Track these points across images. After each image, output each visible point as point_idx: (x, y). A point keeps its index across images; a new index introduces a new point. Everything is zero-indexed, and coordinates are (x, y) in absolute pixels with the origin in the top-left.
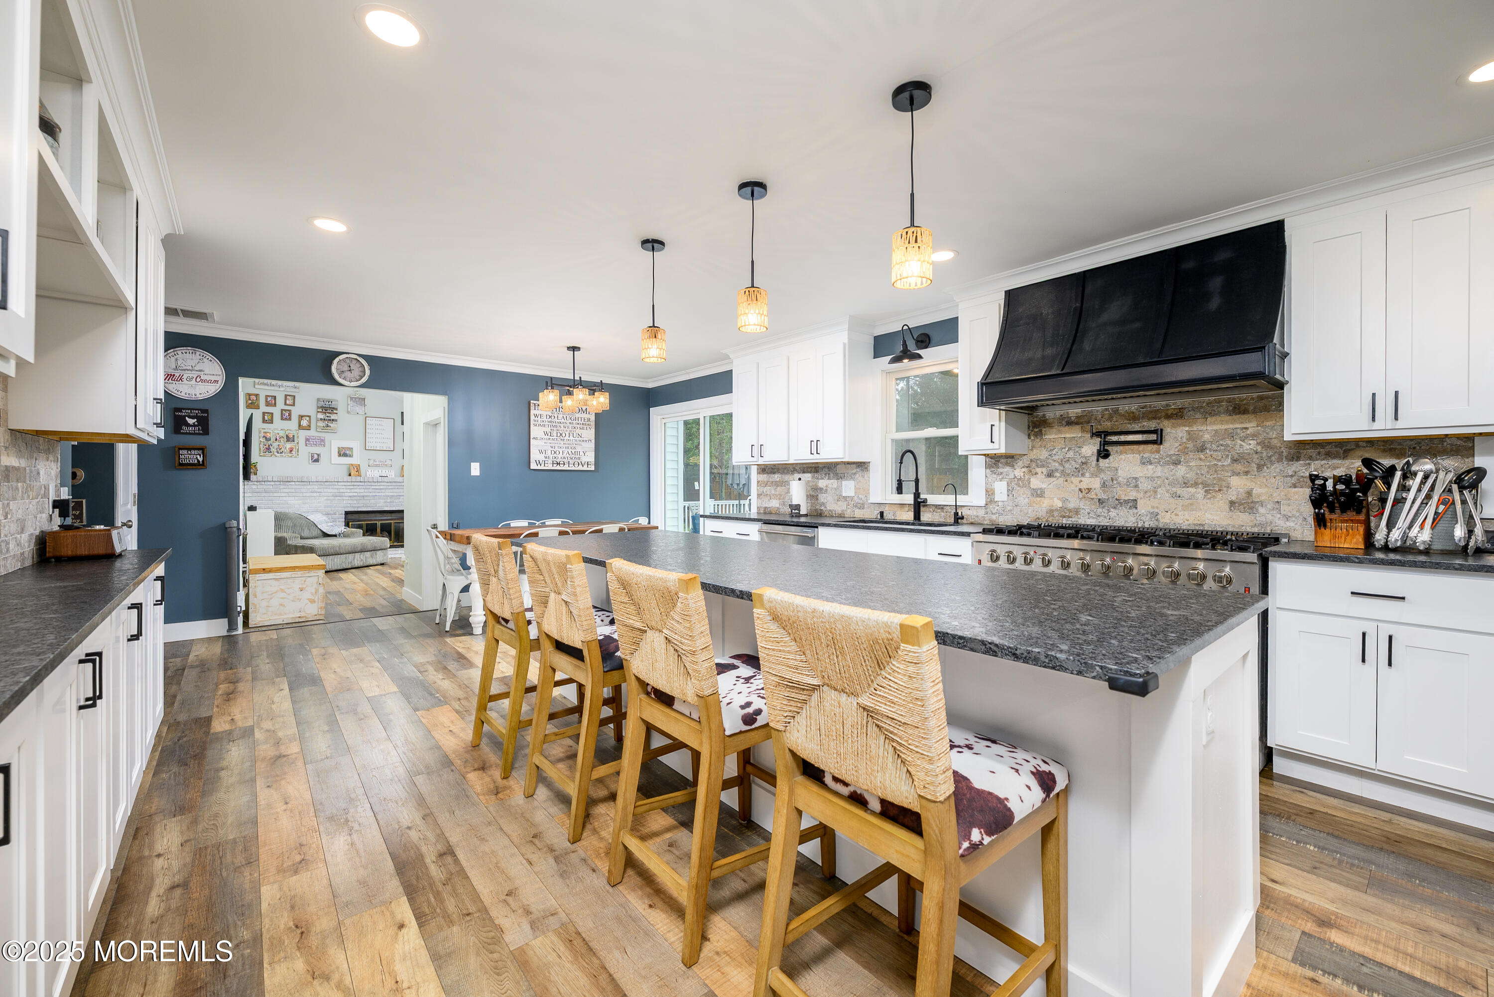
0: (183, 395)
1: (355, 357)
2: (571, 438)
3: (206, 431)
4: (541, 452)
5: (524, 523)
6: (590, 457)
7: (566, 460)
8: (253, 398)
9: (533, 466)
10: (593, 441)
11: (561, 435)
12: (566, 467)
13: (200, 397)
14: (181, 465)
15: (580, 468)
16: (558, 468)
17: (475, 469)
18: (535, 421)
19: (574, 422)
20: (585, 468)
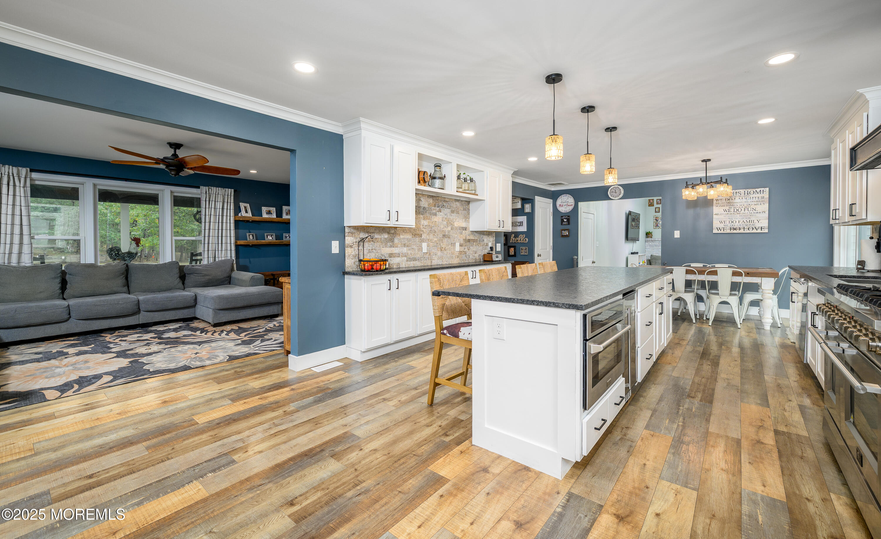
0: (563, 212)
1: (617, 186)
2: (746, 211)
3: (569, 224)
4: (721, 222)
5: (700, 265)
6: (765, 223)
7: (742, 227)
8: (651, 201)
9: (715, 231)
10: (767, 212)
11: (738, 210)
12: (742, 231)
13: (568, 211)
14: (562, 236)
15: (755, 231)
16: (735, 231)
17: (677, 234)
18: (716, 203)
19: (750, 201)
20: (759, 231)
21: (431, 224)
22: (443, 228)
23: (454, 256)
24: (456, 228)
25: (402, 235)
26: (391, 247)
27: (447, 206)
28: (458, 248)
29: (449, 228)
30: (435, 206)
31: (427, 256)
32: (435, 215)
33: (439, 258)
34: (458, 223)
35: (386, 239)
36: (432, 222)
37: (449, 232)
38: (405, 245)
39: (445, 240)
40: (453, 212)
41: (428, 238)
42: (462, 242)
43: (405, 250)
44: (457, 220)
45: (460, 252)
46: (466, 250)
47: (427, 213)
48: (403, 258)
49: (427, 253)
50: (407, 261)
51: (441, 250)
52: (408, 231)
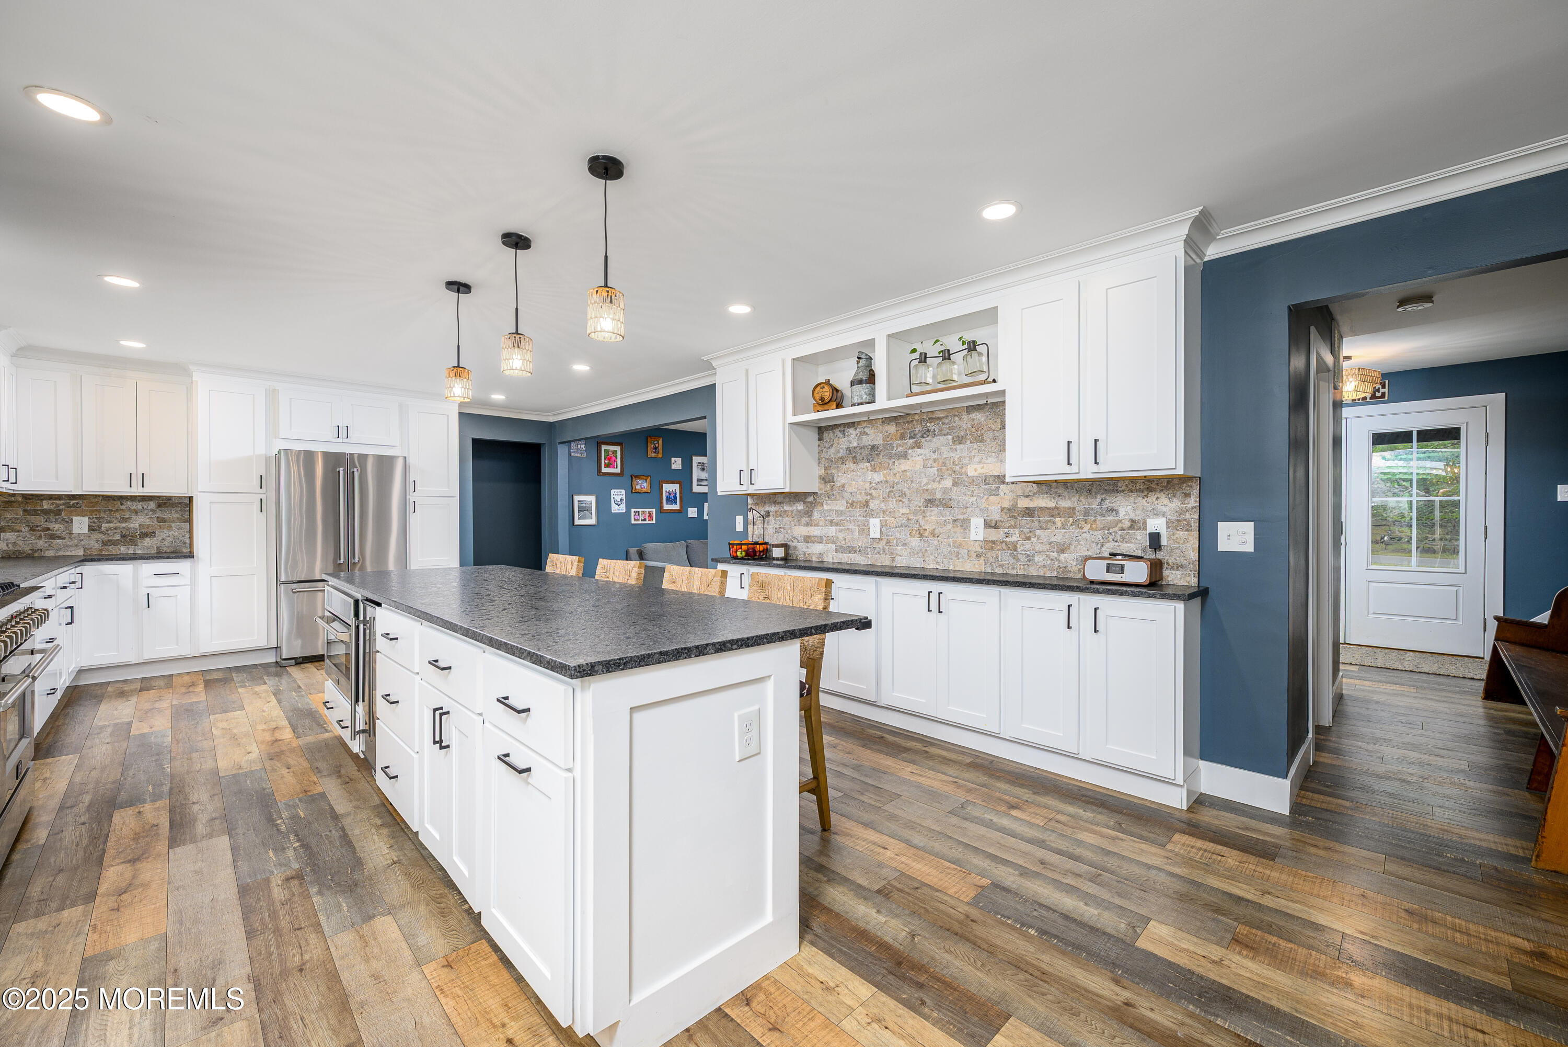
21: (891, 479)
22: (927, 484)
23: (963, 552)
24: (973, 481)
25: (827, 504)
26: (807, 525)
27: (941, 430)
28: (977, 531)
29: (948, 483)
30: (902, 437)
31: (881, 545)
32: (905, 456)
33: (912, 553)
34: (979, 467)
35: (799, 511)
36: (895, 474)
37: (945, 491)
38: (831, 522)
39: (934, 512)
40: (960, 440)
41: (884, 508)
42: (996, 515)
43: (832, 531)
44: (977, 459)
45: (990, 544)
46: (1015, 537)
47: (881, 456)
48: (830, 545)
49: (880, 539)
50: (837, 551)
51: (921, 535)
52: (838, 497)
